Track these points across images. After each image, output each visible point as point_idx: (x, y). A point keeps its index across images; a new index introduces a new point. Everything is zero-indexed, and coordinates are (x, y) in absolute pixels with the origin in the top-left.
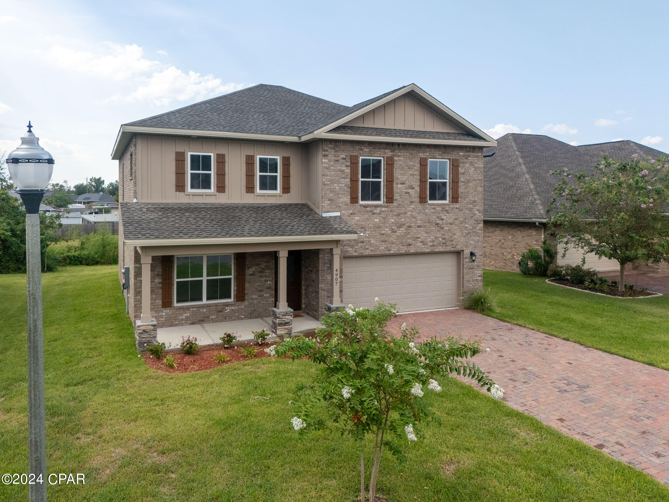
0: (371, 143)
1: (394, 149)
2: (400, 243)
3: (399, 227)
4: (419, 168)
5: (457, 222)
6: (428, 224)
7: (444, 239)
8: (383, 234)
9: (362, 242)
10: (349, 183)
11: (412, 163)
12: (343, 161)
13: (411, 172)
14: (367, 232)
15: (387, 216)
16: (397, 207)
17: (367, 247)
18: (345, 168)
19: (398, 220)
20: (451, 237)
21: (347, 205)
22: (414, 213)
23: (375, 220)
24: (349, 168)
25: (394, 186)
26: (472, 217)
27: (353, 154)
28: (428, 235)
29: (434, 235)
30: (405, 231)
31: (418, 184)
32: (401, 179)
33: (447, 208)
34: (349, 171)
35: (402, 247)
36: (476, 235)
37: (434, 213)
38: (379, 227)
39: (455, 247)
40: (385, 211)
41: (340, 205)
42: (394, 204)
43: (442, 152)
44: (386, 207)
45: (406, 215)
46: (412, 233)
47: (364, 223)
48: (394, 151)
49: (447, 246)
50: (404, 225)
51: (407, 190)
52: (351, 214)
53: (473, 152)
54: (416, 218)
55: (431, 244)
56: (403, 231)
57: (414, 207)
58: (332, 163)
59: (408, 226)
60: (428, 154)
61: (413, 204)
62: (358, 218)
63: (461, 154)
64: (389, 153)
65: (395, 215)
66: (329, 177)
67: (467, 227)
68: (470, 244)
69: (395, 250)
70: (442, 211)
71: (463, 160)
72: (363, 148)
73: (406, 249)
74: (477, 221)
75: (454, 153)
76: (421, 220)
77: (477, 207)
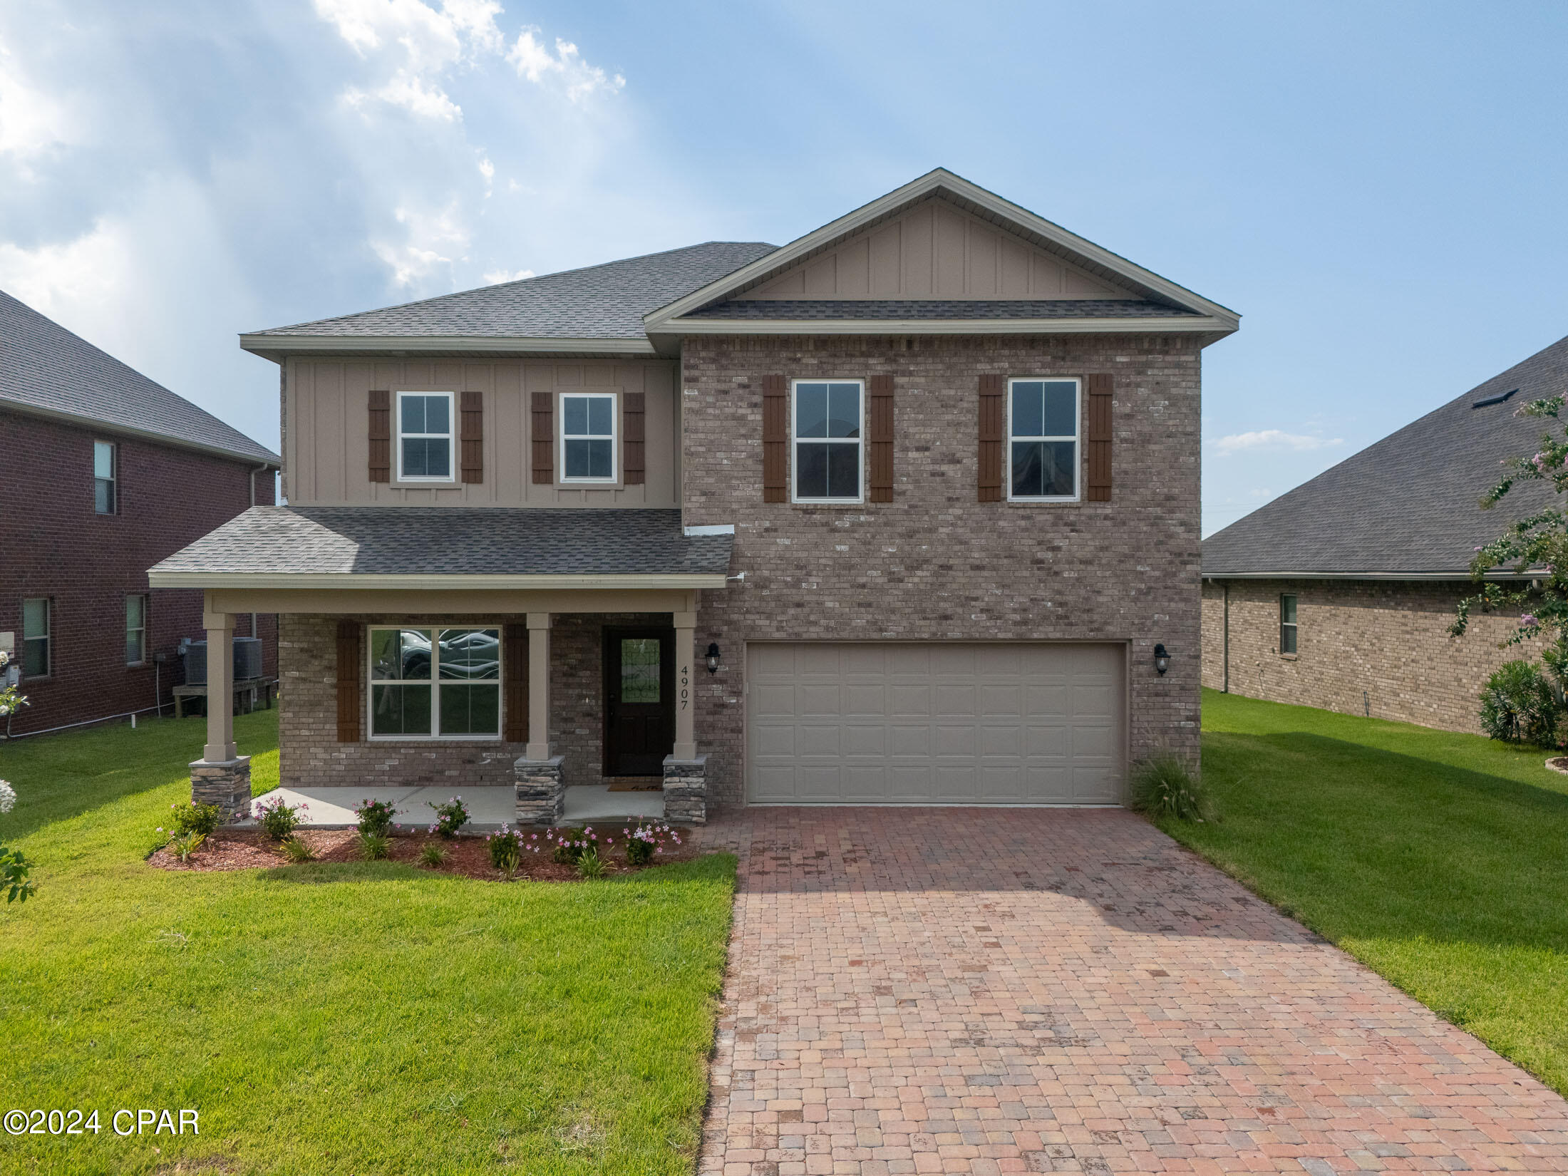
0: (823, 342)
1: (895, 355)
2: (916, 612)
3: (911, 568)
4: (976, 405)
5: (1105, 557)
6: (1006, 561)
7: (1061, 605)
8: (863, 586)
9: (799, 605)
10: (760, 450)
11: (952, 392)
12: (741, 391)
13: (948, 417)
14: (812, 579)
15: (873, 537)
16: (907, 513)
17: (812, 618)
18: (749, 411)
19: (907, 548)
20: (1087, 599)
21: (753, 507)
22: (960, 530)
23: (838, 548)
24: (761, 410)
25: (896, 455)
26: (1161, 543)
27: (772, 373)
28: (1007, 592)
29: (1030, 592)
30: (930, 580)
31: (974, 448)
32: (917, 436)
33: (1072, 518)
34: (759, 417)
35: (922, 623)
36: (1176, 597)
37: (1026, 530)
38: (850, 567)
39: (1098, 630)
40: (869, 524)
41: (735, 506)
42: (895, 506)
43: (1054, 358)
44: (869, 513)
45: (934, 536)
46: (955, 586)
47: (803, 555)
48: (895, 361)
49: (1071, 624)
50: (927, 561)
51: (937, 467)
52: (767, 530)
53: (1166, 353)
54: (966, 543)
55: (1017, 617)
56: (925, 580)
57: (959, 512)
58: (710, 399)
59: (941, 566)
60: (1006, 365)
61: (958, 504)
62: (787, 542)
63: (1120, 359)
64: (878, 366)
65: (901, 536)
66: (702, 436)
67: (1142, 573)
68: (1155, 623)
69: (901, 629)
70: (1054, 524)
71: (1128, 377)
72: (799, 355)
73: (933, 629)
74: (1180, 554)
75: (1095, 358)
76: (983, 549)
77: (1178, 515)
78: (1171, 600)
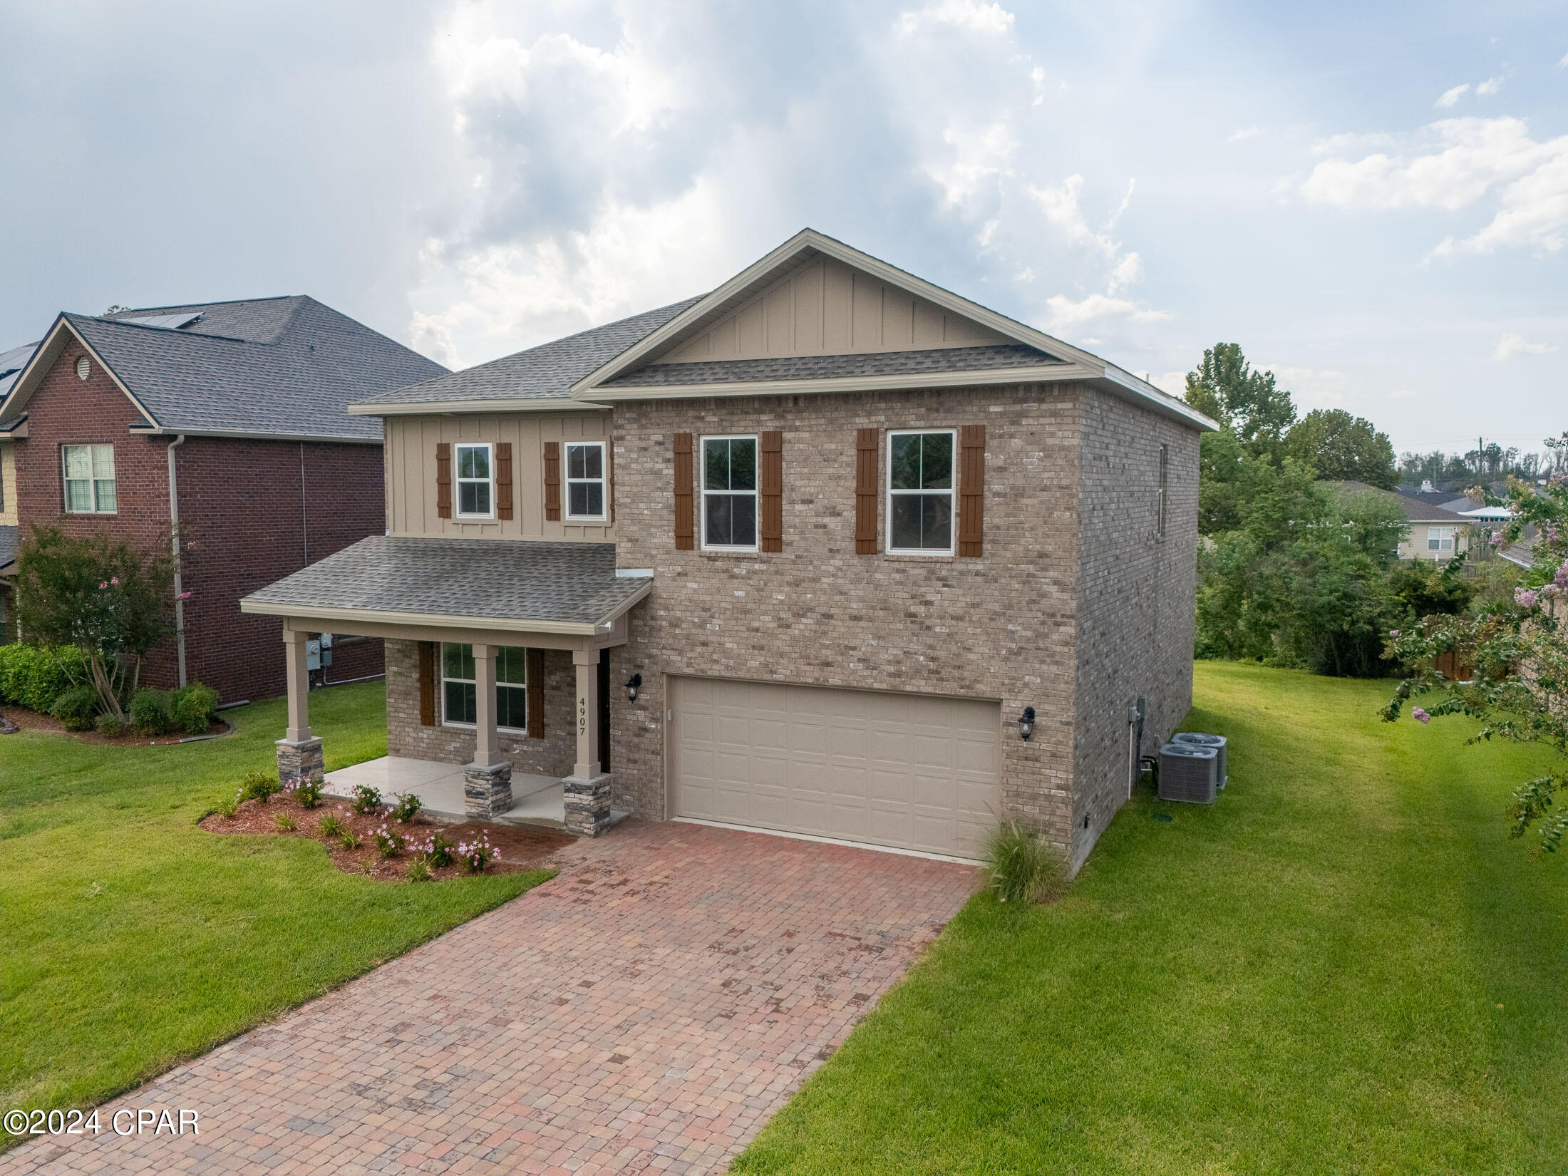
0: (722, 402)
1: (784, 411)
2: (801, 657)
3: (798, 616)
4: (855, 458)
5: (976, 614)
6: (881, 613)
7: (933, 659)
8: (757, 630)
9: (704, 644)
10: (672, 501)
11: (833, 446)
12: (657, 448)
13: (830, 471)
14: (715, 621)
15: (766, 584)
16: (794, 562)
17: (715, 657)
18: (664, 466)
19: (794, 596)
20: (958, 655)
21: (668, 553)
22: (840, 581)
23: (737, 593)
24: (672, 465)
25: (784, 507)
26: (1034, 602)
27: (681, 431)
28: (882, 643)
29: (903, 645)
30: (814, 627)
31: (853, 501)
32: (802, 489)
33: (944, 573)
34: (672, 472)
35: (807, 668)
36: (1048, 660)
37: (900, 583)
38: (746, 612)
39: (969, 687)
40: (762, 571)
41: (654, 552)
42: (784, 555)
43: (929, 409)
44: (763, 562)
45: (818, 585)
46: (835, 635)
47: (708, 598)
48: (784, 417)
49: (942, 680)
50: (811, 610)
51: (819, 519)
52: (679, 574)
53: (1041, 401)
54: (846, 594)
55: (892, 669)
56: (809, 627)
57: (839, 563)
58: (634, 456)
59: (823, 615)
60: (882, 419)
61: (838, 556)
62: (695, 586)
63: (993, 409)
64: (769, 423)
65: (789, 584)
66: (627, 488)
67: (1013, 632)
68: (1026, 685)
69: (788, 673)
70: (927, 579)
71: (1001, 427)
72: (703, 414)
73: (816, 675)
74: (1053, 615)
75: (969, 408)
76: (861, 600)
77: (1051, 574)
78: (1043, 662)
